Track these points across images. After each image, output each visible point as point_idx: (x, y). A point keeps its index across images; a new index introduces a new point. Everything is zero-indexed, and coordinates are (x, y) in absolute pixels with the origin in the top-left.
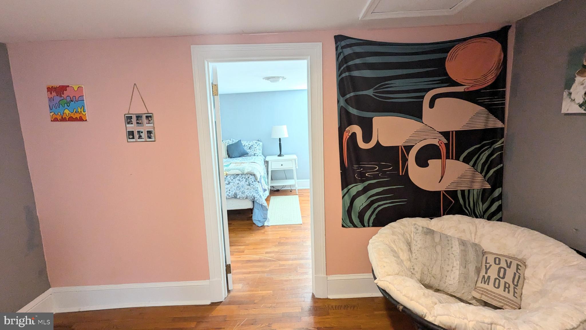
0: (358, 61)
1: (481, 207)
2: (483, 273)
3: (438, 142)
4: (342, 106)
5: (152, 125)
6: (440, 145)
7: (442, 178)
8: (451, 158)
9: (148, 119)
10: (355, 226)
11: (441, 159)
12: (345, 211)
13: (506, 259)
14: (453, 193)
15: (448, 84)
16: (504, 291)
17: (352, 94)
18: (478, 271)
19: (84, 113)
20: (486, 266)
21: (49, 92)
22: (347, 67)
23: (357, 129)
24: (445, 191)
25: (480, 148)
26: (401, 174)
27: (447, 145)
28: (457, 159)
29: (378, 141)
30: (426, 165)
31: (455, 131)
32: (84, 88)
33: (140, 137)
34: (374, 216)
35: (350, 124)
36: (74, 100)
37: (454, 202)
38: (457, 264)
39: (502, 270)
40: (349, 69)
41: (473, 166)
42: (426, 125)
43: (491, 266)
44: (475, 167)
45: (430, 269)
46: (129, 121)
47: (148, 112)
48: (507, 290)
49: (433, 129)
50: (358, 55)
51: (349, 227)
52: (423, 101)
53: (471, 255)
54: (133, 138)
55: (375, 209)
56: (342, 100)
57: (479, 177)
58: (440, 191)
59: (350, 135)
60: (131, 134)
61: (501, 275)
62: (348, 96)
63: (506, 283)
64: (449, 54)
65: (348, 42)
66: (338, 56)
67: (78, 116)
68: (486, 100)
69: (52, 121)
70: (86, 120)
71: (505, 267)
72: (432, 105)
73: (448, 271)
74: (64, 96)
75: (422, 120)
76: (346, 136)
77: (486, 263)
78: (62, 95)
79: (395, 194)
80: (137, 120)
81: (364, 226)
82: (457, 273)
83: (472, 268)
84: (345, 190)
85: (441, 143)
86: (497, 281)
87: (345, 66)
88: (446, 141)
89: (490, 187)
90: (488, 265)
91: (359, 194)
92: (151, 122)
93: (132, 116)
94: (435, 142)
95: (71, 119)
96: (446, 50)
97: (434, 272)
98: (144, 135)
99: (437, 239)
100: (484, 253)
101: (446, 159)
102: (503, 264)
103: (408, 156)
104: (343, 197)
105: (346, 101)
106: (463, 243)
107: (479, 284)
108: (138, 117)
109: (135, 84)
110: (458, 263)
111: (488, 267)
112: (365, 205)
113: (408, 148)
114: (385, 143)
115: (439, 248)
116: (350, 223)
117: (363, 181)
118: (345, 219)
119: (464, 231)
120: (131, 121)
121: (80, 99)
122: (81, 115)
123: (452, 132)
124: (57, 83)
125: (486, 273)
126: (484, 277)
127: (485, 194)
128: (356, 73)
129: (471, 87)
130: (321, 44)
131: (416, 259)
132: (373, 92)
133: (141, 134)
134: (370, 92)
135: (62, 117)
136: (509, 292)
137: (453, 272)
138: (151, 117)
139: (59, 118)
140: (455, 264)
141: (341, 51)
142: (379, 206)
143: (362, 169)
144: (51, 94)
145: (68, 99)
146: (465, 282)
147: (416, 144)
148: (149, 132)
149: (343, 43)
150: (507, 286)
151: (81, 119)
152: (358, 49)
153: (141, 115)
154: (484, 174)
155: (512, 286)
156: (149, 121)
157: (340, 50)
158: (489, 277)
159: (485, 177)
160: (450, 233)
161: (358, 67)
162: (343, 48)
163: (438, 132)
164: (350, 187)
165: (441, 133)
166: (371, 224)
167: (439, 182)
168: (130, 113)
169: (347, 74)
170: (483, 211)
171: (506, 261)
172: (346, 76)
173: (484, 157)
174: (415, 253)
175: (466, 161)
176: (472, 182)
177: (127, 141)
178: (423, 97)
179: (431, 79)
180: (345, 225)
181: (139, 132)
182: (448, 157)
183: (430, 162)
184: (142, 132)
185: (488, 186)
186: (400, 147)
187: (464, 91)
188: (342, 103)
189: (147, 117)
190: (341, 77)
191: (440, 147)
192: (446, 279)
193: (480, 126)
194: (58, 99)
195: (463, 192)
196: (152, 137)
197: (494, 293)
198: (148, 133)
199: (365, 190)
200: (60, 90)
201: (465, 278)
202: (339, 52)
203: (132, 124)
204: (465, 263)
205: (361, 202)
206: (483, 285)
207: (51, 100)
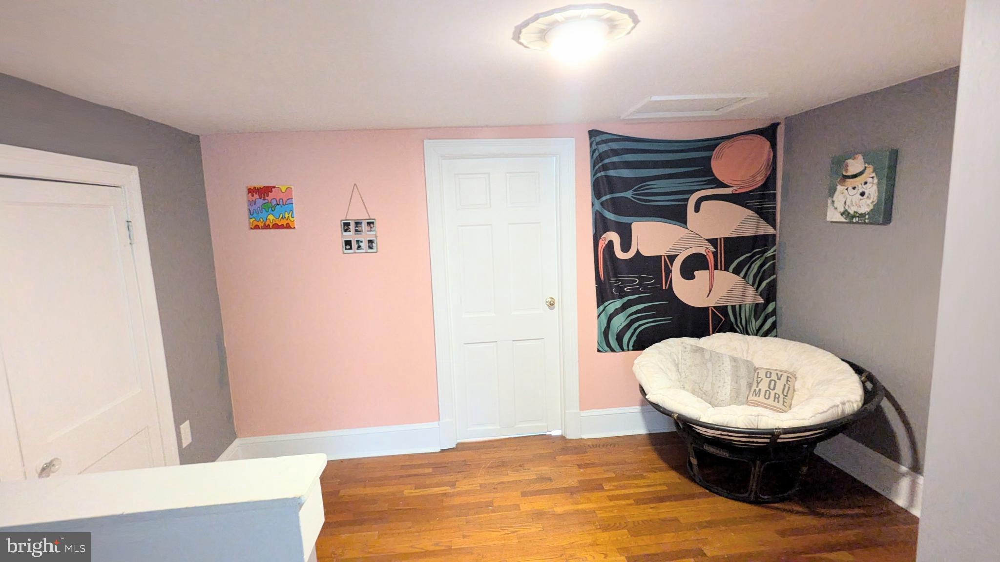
0: (615, 159)
1: (754, 325)
2: (754, 387)
3: (705, 250)
4: (597, 210)
5: (374, 233)
6: (707, 254)
7: (710, 291)
8: (719, 269)
9: (370, 225)
10: (613, 350)
11: (708, 269)
12: (601, 334)
13: (777, 372)
14: (723, 310)
15: (715, 185)
16: (774, 401)
17: (608, 197)
18: (750, 385)
19: (292, 219)
20: (757, 380)
21: (250, 194)
22: (603, 165)
23: (613, 236)
24: (714, 307)
25: (751, 257)
26: (664, 288)
27: (715, 254)
28: (726, 269)
29: (638, 249)
30: (693, 277)
31: (724, 238)
32: (293, 189)
33: (359, 247)
34: (634, 338)
35: (606, 230)
36: (281, 203)
37: (724, 319)
38: (728, 379)
39: (773, 383)
40: (605, 168)
41: (744, 278)
42: (692, 231)
43: (762, 379)
44: (747, 278)
45: (701, 386)
46: (346, 228)
47: (369, 217)
48: (776, 400)
49: (699, 236)
50: (615, 152)
51: (606, 352)
52: (687, 204)
53: (743, 371)
54: (351, 248)
55: (636, 329)
56: (597, 203)
57: (751, 290)
58: (709, 307)
59: (606, 243)
60: (348, 243)
61: (772, 387)
62: (604, 198)
63: (776, 394)
64: (714, 152)
65: (604, 137)
66: (593, 152)
67: (284, 222)
68: (755, 203)
69: (251, 228)
70: (294, 228)
71: (775, 378)
72: (697, 209)
73: (719, 387)
74: (269, 198)
75: (687, 225)
76: (602, 244)
77: (758, 378)
78: (266, 198)
79: (659, 312)
80: (356, 227)
81: (623, 350)
82: (729, 387)
83: (744, 383)
84: (602, 308)
85: (709, 252)
86: (768, 392)
87: (600, 164)
88: (714, 250)
89: (763, 302)
90: (759, 379)
91: (617, 312)
92: (372, 229)
93: (349, 223)
94: (702, 251)
95: (276, 226)
96: (712, 148)
97: (705, 389)
98: (364, 245)
99: (707, 356)
100: (756, 369)
101: (715, 269)
102: (774, 377)
103: (672, 267)
104: (599, 316)
105: (602, 204)
106: (734, 360)
107: (751, 398)
108: (358, 224)
109: (355, 184)
110: (730, 378)
111: (759, 381)
112: (624, 324)
113: (672, 258)
114: (645, 253)
115: (709, 365)
116: (608, 347)
117: (621, 297)
118: (601, 343)
119: (735, 349)
120: (349, 228)
121: (286, 202)
122: (288, 221)
123: (721, 238)
124: (260, 183)
125: (757, 387)
126: (755, 390)
127: (757, 309)
128: (612, 173)
129: (740, 188)
130: (573, 139)
131: (686, 377)
132: (633, 194)
133: (361, 244)
134: (629, 194)
135: (265, 224)
136: (778, 402)
137: (724, 388)
138: (373, 223)
139: (261, 224)
140: (726, 381)
141: (596, 147)
142: (640, 326)
143: (620, 283)
144: (253, 196)
145: (274, 202)
146: (737, 397)
147: (680, 253)
148: (371, 242)
149: (598, 139)
150: (777, 396)
151: (288, 227)
152: (614, 146)
153: (361, 221)
154: (756, 286)
155: (782, 396)
156: (371, 228)
157: (594, 147)
158: (760, 390)
159: (757, 289)
160: (722, 351)
161: (615, 166)
162: (597, 144)
163: (704, 239)
164: (606, 303)
165: (708, 240)
166: (631, 347)
167: (708, 296)
168: (348, 218)
169: (603, 173)
170: (755, 328)
171: (777, 374)
172: (602, 176)
173: (755, 267)
174: (684, 372)
175: (736, 271)
176: (744, 296)
177: (342, 252)
178: (687, 200)
179: (697, 179)
180: (601, 349)
181: (358, 241)
182: (716, 268)
183: (696, 273)
184: (362, 242)
185: (761, 301)
186: (663, 257)
187: (731, 193)
188: (598, 207)
189: (369, 224)
190: (596, 177)
191: (707, 256)
192: (717, 395)
193: (749, 232)
194: (260, 202)
195: (733, 307)
196: (373, 248)
197: (764, 404)
198: (369, 243)
199: (624, 307)
200: (263, 192)
201: (737, 393)
202: (594, 149)
203: (350, 231)
204: (736, 378)
205: (619, 322)
206: (754, 398)
207: (251, 203)
